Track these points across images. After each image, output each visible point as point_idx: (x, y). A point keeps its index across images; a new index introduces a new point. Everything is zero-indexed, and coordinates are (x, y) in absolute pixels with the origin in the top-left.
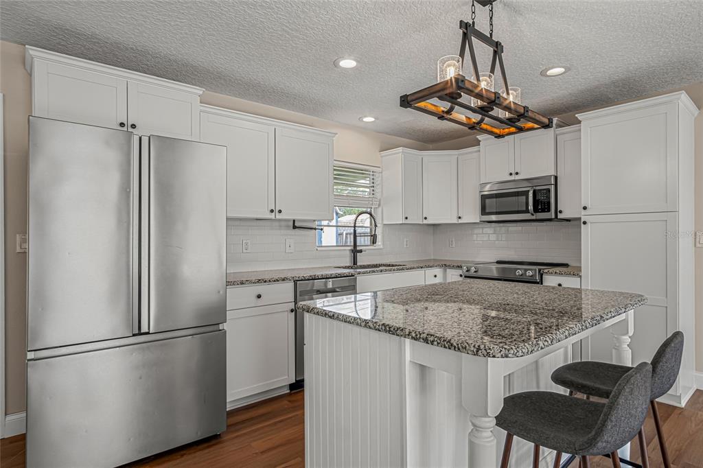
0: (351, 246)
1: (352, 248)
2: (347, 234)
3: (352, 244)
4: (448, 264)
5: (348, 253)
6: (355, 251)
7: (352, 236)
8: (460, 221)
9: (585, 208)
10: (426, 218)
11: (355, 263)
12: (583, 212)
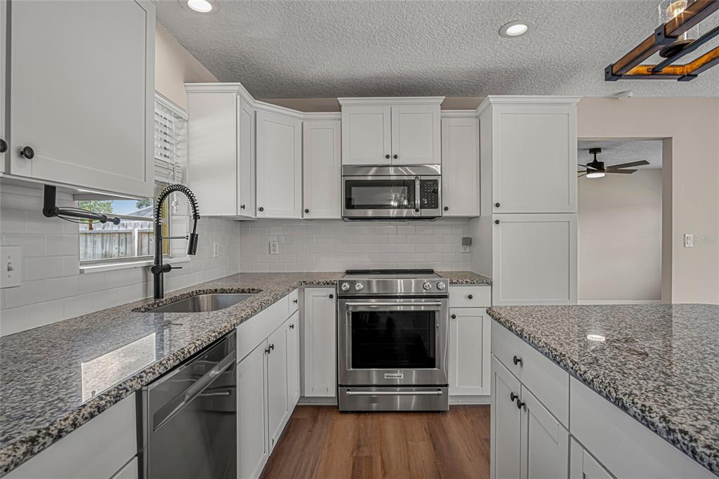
0: (151, 258)
1: (152, 262)
2: (140, 233)
3: (153, 254)
4: (308, 280)
5: (140, 273)
6: (159, 270)
7: (153, 238)
8: (306, 216)
9: (498, 205)
10: (261, 209)
11: (158, 294)
12: (495, 210)
